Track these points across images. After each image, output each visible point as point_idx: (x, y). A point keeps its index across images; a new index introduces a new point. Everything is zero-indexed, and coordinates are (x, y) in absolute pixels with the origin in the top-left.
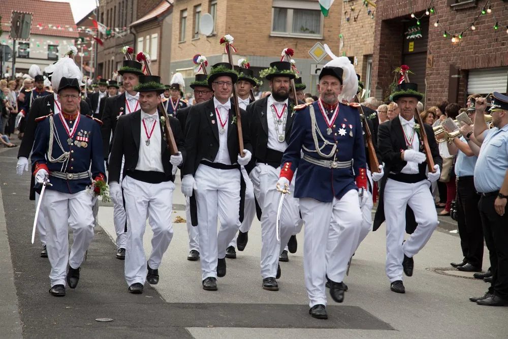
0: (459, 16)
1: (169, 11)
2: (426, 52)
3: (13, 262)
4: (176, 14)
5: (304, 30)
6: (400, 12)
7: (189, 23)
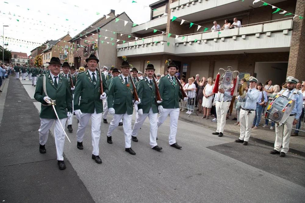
0: (85, 57)
1: (42, 55)
2: (80, 63)
3: (7, 93)
4: (44, 55)
5: (64, 59)
6: (77, 56)
7: (46, 57)
